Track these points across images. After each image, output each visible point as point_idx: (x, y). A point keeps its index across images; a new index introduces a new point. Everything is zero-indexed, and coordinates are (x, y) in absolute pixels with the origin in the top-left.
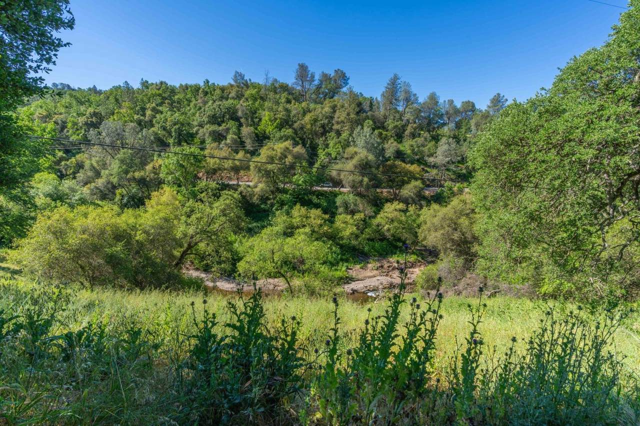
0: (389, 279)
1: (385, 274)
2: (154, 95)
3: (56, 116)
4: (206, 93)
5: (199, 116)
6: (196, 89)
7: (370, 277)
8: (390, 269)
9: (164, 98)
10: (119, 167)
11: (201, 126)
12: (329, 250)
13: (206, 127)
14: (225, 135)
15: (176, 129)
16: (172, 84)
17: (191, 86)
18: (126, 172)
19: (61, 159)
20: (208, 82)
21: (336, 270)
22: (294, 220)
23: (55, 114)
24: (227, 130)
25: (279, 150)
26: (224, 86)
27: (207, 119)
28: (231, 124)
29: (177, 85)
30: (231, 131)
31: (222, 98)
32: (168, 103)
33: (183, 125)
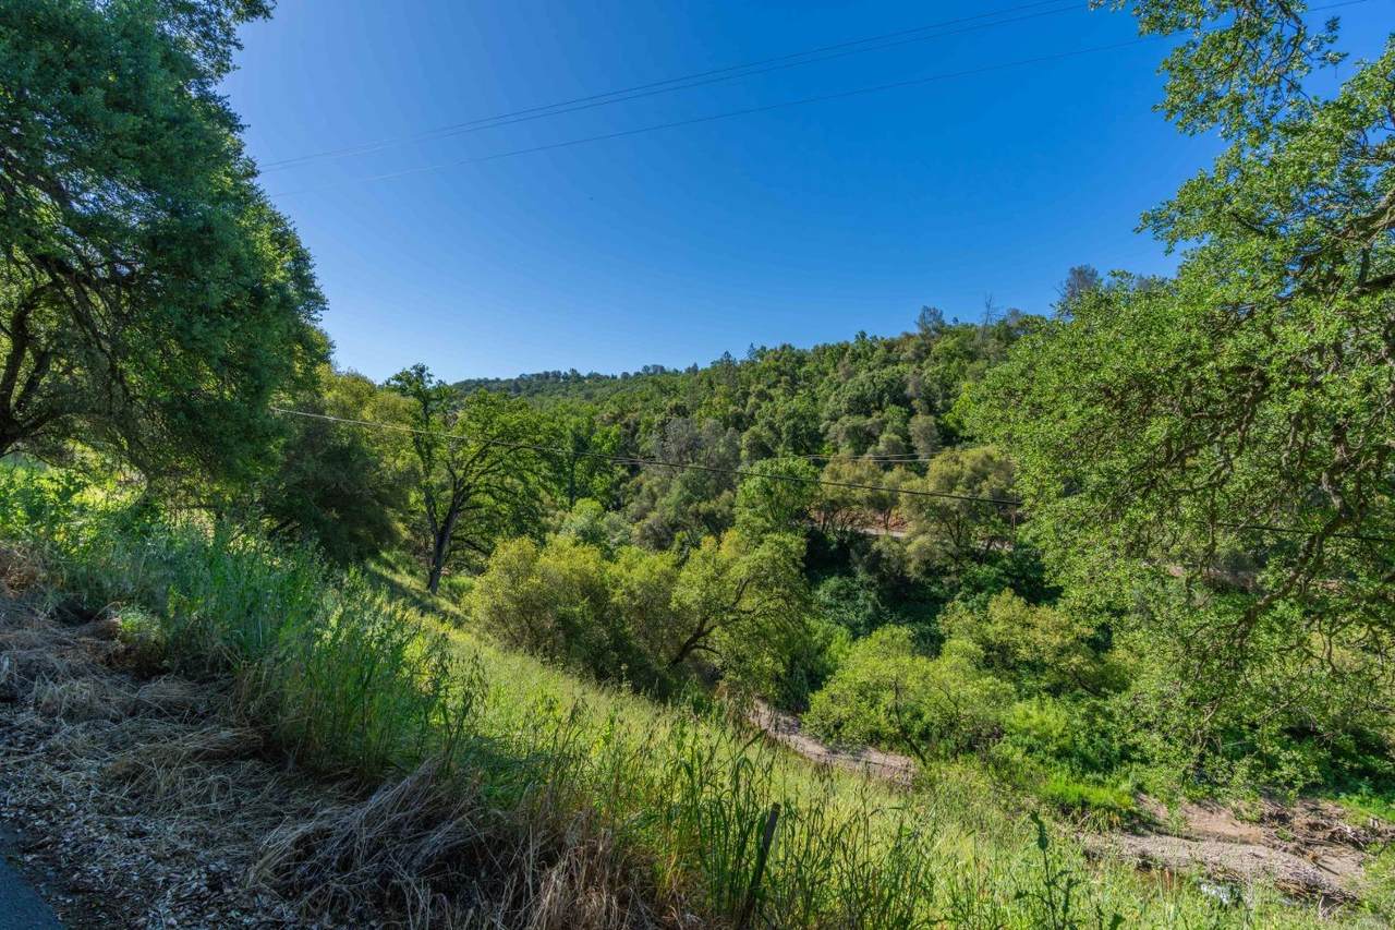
0: (1306, 866)
1: (1291, 846)
2: (767, 370)
3: (629, 415)
4: (856, 357)
5: (836, 400)
6: (842, 350)
7: (1221, 838)
8: (1320, 835)
9: (782, 373)
10: (681, 493)
11: (835, 419)
12: (1085, 723)
13: (844, 419)
14: (876, 434)
15: (789, 427)
16: (801, 348)
17: (831, 348)
18: (689, 501)
19: (623, 479)
20: (863, 335)
21: (1100, 783)
22: (990, 629)
23: (629, 411)
24: (882, 425)
25: (968, 463)
26: (893, 339)
27: (846, 406)
28: (893, 411)
29: (810, 348)
30: (888, 426)
31: (886, 362)
32: (786, 382)
33: (803, 418)
